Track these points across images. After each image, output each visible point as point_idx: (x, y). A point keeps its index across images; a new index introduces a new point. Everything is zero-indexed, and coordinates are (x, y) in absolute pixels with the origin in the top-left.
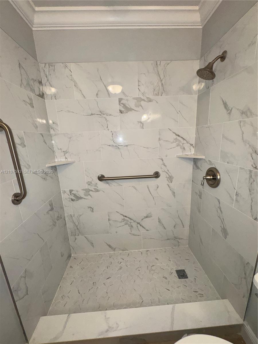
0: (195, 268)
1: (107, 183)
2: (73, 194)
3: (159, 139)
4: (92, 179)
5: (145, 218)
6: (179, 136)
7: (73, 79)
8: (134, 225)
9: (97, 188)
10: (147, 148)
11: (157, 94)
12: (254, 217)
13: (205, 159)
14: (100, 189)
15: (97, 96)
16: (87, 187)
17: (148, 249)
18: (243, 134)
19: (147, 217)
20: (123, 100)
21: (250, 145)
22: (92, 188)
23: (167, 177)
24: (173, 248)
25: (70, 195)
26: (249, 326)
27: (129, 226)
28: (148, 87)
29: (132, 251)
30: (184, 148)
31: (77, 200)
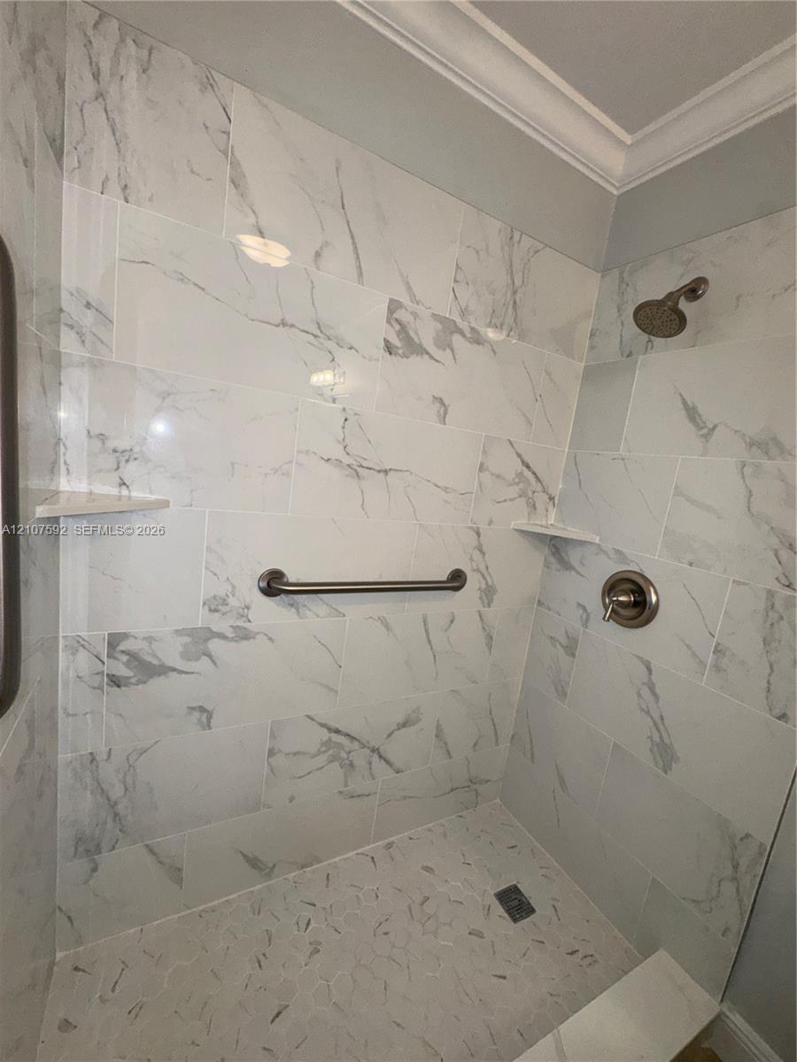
0: (543, 871)
1: (292, 605)
2: (123, 652)
3: (482, 468)
4: (234, 587)
5: (399, 729)
6: (528, 467)
7: (232, 154)
8: (360, 758)
9: (247, 625)
10: (446, 489)
11: (498, 325)
12: (777, 712)
13: (599, 545)
14: (256, 630)
15: (315, 261)
16: (201, 619)
17: (391, 839)
18: (751, 495)
19: (404, 725)
20: (403, 310)
21: (772, 528)
22: (222, 625)
23: (479, 589)
24: (461, 816)
25: (105, 660)
26: (738, 1016)
27: (342, 767)
28: (479, 297)
29: (337, 859)
30: (534, 507)
31: (139, 682)
